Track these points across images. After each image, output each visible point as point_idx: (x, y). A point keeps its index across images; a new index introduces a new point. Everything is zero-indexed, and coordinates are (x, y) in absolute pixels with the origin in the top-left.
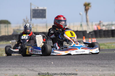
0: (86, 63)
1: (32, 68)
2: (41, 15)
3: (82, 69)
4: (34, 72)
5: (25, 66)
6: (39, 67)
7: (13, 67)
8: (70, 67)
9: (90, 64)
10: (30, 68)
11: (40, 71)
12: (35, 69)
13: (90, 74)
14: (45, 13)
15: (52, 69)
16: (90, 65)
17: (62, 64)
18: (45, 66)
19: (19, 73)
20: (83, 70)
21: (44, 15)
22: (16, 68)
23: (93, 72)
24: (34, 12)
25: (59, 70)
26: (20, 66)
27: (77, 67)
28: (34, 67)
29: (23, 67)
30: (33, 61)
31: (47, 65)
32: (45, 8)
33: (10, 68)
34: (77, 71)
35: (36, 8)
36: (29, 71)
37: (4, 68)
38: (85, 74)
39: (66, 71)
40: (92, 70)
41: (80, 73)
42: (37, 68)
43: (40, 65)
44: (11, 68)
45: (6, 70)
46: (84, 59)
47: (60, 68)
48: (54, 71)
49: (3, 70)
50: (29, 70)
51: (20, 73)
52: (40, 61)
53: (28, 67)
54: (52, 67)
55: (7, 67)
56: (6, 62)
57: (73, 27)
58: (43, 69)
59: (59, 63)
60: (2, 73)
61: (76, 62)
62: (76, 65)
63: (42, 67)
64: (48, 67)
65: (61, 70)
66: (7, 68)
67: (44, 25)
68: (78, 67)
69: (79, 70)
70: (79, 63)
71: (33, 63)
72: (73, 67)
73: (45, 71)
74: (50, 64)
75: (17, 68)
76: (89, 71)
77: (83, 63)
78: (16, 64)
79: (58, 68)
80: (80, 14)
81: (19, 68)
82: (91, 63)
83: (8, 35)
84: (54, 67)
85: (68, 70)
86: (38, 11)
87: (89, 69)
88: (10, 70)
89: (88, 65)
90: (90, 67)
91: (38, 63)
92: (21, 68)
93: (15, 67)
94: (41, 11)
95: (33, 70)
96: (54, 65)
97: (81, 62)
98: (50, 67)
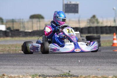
0: (110, 62)
1: (54, 66)
2: (73, 10)
3: (105, 68)
4: (56, 71)
5: (48, 65)
6: (62, 65)
7: (36, 65)
8: (93, 66)
9: (114, 63)
10: (53, 67)
11: (62, 70)
12: (57, 68)
13: (111, 73)
14: (78, 8)
15: (74, 68)
16: (113, 65)
17: (86, 63)
18: (68, 64)
19: (40, 72)
20: (105, 70)
21: (77, 9)
22: (38, 67)
23: (114, 72)
24: (66, 6)
25: (81, 69)
26: (43, 65)
27: (99, 66)
28: (56, 65)
29: (46, 65)
30: (57, 59)
31: (71, 63)
32: (78, 3)
33: (32, 66)
34: (98, 70)
35: (69, 3)
36: (51, 70)
37: (27, 66)
38: (107, 73)
39: (88, 70)
40: (114, 70)
41: (102, 72)
42: (60, 67)
43: (63, 64)
44: (34, 66)
45: (29, 68)
46: (109, 57)
47: (83, 67)
48: (76, 70)
49: (25, 69)
50: (51, 68)
51: (42, 71)
52: (64, 59)
53: (51, 65)
54: (75, 65)
55: (29, 65)
56: (30, 60)
57: (107, 22)
58: (65, 68)
59: (83, 61)
60: (24, 72)
61: (100, 60)
62: (99, 64)
63: (65, 65)
64: (71, 65)
65: (83, 69)
66: (29, 67)
67: (77, 20)
68: (101, 66)
69: (101, 69)
70: (102, 62)
71: (57, 61)
72: (96, 67)
73: (67, 69)
74: (73, 62)
75: (40, 66)
76: (112, 70)
77: (106, 62)
78: (39, 62)
79: (80, 67)
80: (114, 9)
81: (42, 67)
82: (115, 61)
83: (40, 30)
84: (77, 65)
85: (90, 70)
86: (71, 6)
87: (111, 69)
88: (32, 68)
89: (112, 64)
90: (113, 66)
91: (62, 61)
92: (44, 66)
93: (38, 65)
94: (74, 6)
95: (55, 69)
96: (77, 64)
97: (105, 61)
98: (73, 65)
